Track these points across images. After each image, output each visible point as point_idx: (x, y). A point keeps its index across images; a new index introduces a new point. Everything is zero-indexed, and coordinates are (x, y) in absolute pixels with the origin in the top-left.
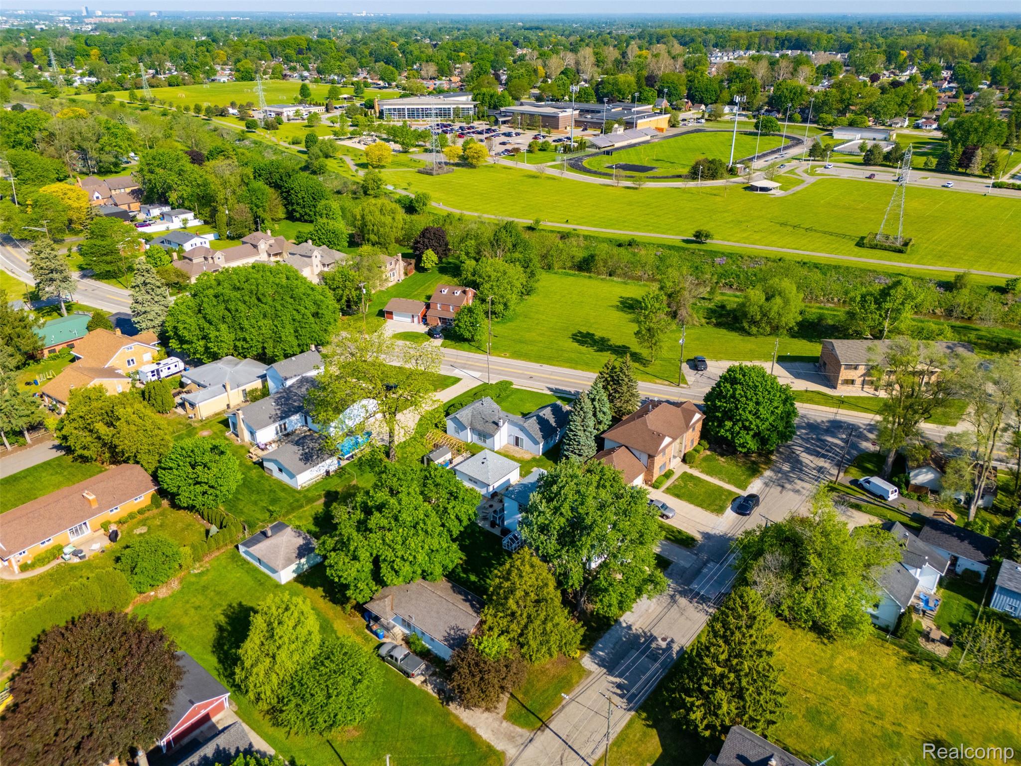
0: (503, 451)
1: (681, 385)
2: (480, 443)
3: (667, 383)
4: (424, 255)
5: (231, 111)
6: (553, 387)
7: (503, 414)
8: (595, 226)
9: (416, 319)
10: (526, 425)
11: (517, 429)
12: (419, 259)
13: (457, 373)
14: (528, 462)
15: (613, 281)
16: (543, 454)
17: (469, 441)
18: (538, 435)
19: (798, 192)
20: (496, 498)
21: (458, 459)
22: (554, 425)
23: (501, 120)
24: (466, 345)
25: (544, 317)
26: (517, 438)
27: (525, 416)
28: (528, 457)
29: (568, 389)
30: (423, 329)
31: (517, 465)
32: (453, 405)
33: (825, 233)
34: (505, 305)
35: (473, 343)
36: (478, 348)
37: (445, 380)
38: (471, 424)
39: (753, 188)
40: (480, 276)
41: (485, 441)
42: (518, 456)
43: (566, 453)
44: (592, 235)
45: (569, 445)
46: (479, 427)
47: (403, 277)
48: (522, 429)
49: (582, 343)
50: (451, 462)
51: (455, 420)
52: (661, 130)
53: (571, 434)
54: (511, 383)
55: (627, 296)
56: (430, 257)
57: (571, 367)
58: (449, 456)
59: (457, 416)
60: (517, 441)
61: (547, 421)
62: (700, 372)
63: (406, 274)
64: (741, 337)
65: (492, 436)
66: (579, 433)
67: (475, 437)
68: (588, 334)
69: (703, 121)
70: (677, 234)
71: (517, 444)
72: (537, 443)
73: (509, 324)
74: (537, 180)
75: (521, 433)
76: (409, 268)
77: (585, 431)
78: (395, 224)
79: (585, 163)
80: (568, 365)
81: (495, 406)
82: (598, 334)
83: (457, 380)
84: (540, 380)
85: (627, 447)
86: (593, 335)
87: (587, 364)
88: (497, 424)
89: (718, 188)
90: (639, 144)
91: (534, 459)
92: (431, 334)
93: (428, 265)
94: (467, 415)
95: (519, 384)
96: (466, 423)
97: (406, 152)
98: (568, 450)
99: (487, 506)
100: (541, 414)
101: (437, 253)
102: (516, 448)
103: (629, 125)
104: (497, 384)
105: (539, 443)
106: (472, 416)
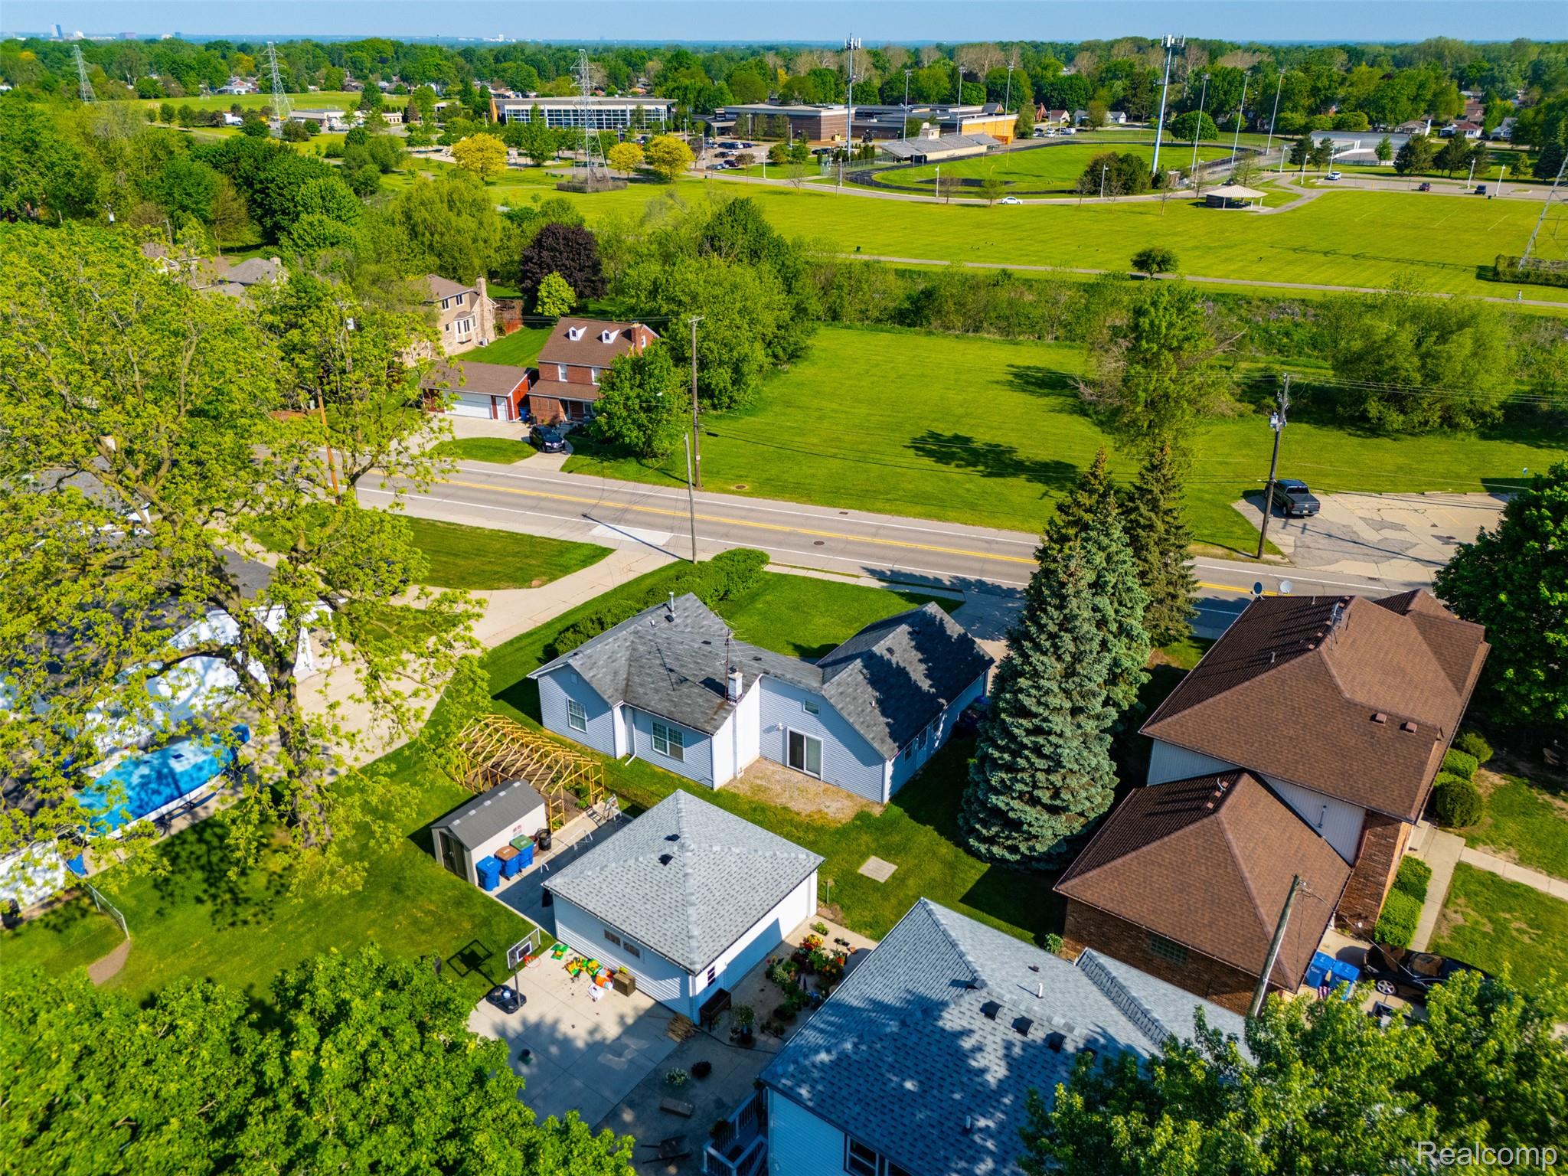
0: (744, 790)
1: (1265, 556)
2: (661, 761)
3: (1220, 551)
4: (542, 287)
5: (230, 118)
6: (885, 566)
7: (741, 652)
8: (916, 256)
9: (502, 409)
10: (830, 690)
11: (796, 706)
12: (531, 298)
13: (600, 534)
14: (843, 833)
15: (982, 339)
16: (895, 799)
17: (621, 750)
18: (875, 727)
19: (1299, 208)
20: (725, 1023)
21: (576, 829)
22: (925, 685)
23: (716, 125)
24: (631, 466)
25: (834, 406)
26: (796, 740)
27: (819, 656)
28: (838, 810)
29: (930, 573)
30: (520, 431)
31: (809, 859)
32: (574, 627)
33: (1398, 261)
34: (737, 370)
35: (650, 462)
36: (665, 472)
37: (561, 553)
38: (627, 691)
39: (1213, 202)
40: (670, 299)
41: (677, 755)
42: (802, 806)
43: (999, 801)
44: (913, 268)
45: (1010, 768)
46: (657, 702)
47: (491, 336)
48: (816, 706)
49: (943, 458)
50: (542, 841)
51: (569, 678)
52: (1005, 139)
53: (1020, 727)
54: (762, 559)
55: (1026, 364)
56: (556, 290)
57: (928, 516)
58: (534, 821)
59: (576, 663)
60: (796, 750)
61: (902, 672)
62: (1299, 523)
63: (500, 329)
64: (1355, 440)
65: (704, 734)
66: (1058, 722)
67: (644, 741)
68: (957, 438)
69: (1073, 130)
70: (1093, 267)
71: (796, 761)
72: (870, 757)
73: (747, 420)
74: (790, 197)
75: (812, 719)
76: (507, 315)
77: (1075, 711)
78: (483, 234)
79: (877, 177)
80: (919, 509)
81: (714, 623)
82: (982, 437)
83: (598, 553)
84: (845, 549)
85: (1255, 776)
86: (968, 440)
87: (973, 507)
88: (720, 689)
89: (1144, 205)
90: (969, 157)
91: (863, 819)
92: (538, 441)
93: (550, 309)
94: (612, 659)
95: (781, 562)
96: (606, 689)
97: (538, 165)
98: (1005, 789)
99: (682, 1070)
100: (879, 649)
101: (573, 284)
102: (796, 776)
103: (949, 128)
104: (718, 558)
105: (882, 761)
106: (632, 660)
